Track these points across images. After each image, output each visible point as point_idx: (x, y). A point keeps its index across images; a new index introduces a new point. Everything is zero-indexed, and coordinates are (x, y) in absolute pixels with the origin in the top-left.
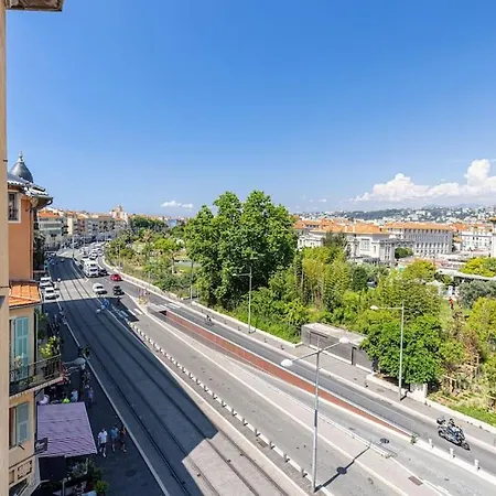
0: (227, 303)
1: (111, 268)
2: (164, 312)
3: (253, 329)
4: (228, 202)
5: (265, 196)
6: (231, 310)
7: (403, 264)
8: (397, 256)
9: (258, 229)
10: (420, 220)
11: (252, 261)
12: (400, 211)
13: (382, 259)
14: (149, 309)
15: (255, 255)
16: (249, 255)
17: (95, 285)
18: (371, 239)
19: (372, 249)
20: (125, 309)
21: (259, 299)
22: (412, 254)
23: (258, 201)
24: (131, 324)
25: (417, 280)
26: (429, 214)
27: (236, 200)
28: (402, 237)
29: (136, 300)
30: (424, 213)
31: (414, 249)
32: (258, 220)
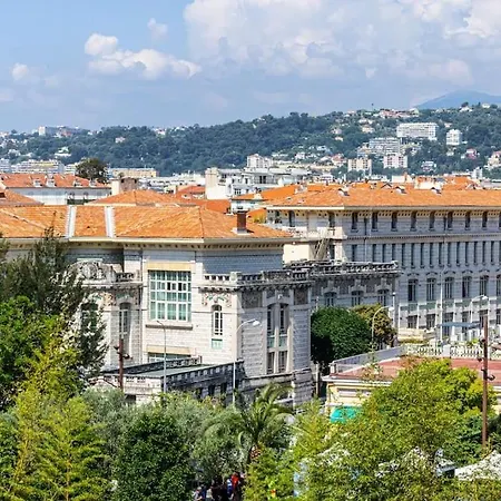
7: (350, 388)
8: (323, 350)
10: (414, 167)
12: (323, 124)
13: (256, 370)
18: (197, 269)
19: (203, 321)
22: (387, 336)
25: (418, 457)
26: (454, 138)
28: (340, 256)
30: (430, 131)
31: (395, 311)
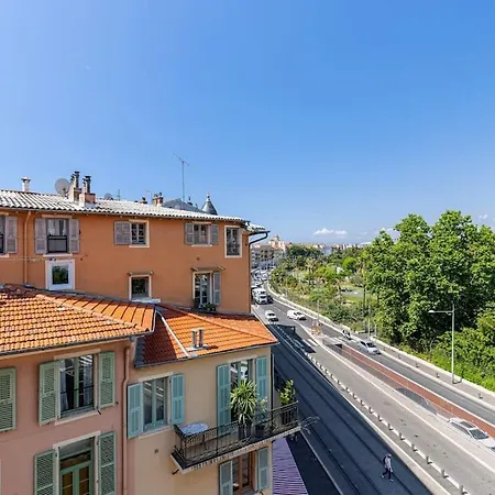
0: (416, 343)
1: (277, 295)
2: (340, 346)
3: (458, 378)
4: (412, 226)
5: (463, 216)
6: (421, 350)
9: (457, 255)
11: (451, 295)
14: (324, 341)
15: (454, 289)
16: (446, 288)
17: (267, 313)
20: (300, 339)
21: (465, 343)
23: (453, 223)
24: (309, 356)
27: (424, 224)
29: (308, 330)
32: (456, 245)
